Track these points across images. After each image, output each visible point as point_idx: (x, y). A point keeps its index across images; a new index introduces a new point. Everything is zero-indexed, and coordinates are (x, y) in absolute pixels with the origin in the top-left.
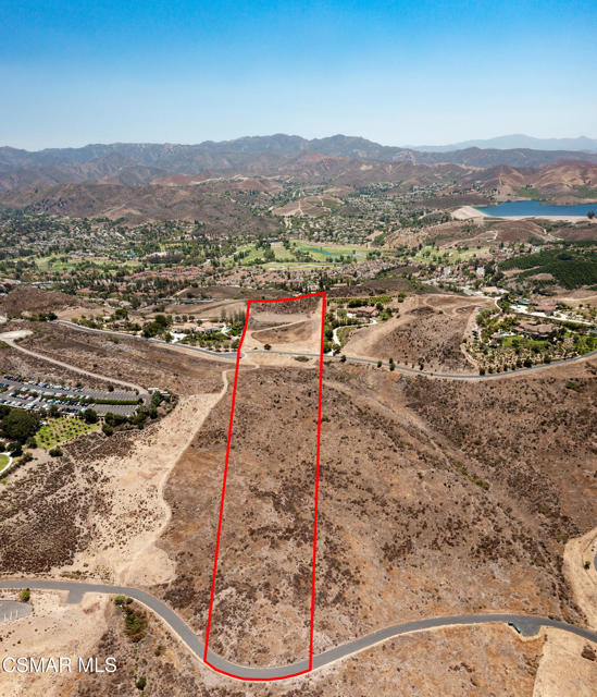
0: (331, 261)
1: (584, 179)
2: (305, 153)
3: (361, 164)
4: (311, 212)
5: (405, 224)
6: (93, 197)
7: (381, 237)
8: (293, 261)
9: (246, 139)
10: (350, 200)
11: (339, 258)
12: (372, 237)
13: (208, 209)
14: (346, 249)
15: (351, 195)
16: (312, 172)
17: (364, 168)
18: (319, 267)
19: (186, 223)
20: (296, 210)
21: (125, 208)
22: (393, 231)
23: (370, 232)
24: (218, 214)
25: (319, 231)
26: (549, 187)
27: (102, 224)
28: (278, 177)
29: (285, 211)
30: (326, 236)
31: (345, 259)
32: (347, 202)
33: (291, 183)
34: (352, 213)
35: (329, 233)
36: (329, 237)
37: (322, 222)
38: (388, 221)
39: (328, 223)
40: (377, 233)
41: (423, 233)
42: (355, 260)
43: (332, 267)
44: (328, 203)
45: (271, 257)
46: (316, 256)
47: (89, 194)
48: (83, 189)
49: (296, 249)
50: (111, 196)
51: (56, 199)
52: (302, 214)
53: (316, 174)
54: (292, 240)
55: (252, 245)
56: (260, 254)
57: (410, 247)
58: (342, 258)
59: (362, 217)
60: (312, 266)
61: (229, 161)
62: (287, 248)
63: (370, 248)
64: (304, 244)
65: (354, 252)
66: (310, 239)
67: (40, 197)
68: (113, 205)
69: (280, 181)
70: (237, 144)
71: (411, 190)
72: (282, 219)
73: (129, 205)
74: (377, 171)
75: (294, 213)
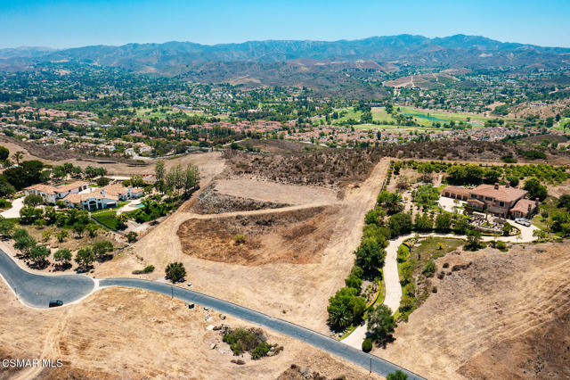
0: (438, 126)
2: (426, 46)
3: (480, 52)
4: (424, 85)
5: (532, 98)
6: (228, 70)
7: (502, 108)
8: (392, 124)
9: (375, 39)
10: (467, 78)
11: (448, 123)
12: (493, 106)
13: (319, 80)
14: (459, 117)
15: (467, 75)
16: (431, 59)
17: (483, 55)
18: (421, 131)
19: (295, 89)
20: (409, 83)
21: (249, 78)
22: (518, 102)
23: (490, 102)
24: (329, 84)
25: (428, 99)
28: (397, 62)
29: (396, 84)
30: (436, 103)
31: (457, 125)
32: (463, 79)
33: (408, 66)
34: (468, 86)
35: (441, 102)
36: (440, 105)
37: (433, 93)
38: (511, 93)
39: (440, 94)
40: (498, 104)
41: (558, 104)
42: (470, 127)
43: (438, 131)
44: (442, 79)
45: (368, 119)
46: (420, 121)
47: (225, 68)
48: (222, 64)
49: (399, 114)
50: (242, 70)
51: (199, 71)
52: (413, 86)
53: (434, 60)
54: (396, 106)
55: (352, 108)
56: (358, 116)
57: (543, 117)
58: (453, 124)
59: (480, 90)
60: (413, 129)
61: (356, 51)
62: (389, 112)
63: (489, 116)
64: (409, 110)
65: (469, 119)
66: (417, 106)
67: (188, 70)
68: (241, 75)
69: (398, 65)
70: (367, 42)
72: (391, 90)
73: (253, 76)
74: (498, 58)
75: (404, 85)
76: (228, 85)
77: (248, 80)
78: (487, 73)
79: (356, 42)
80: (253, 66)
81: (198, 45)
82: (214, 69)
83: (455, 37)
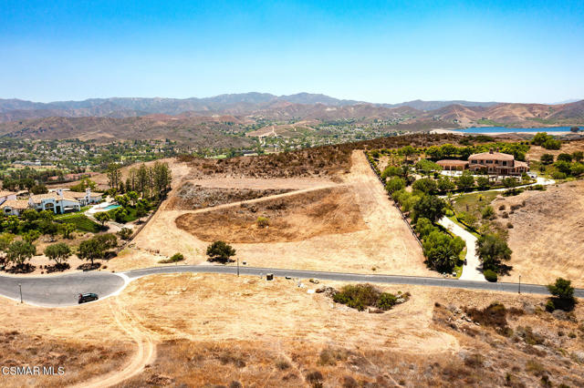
1: (534, 113)
2: (275, 102)
3: (326, 107)
4: (286, 134)
6: (73, 126)
10: (321, 128)
13: (181, 132)
15: (321, 125)
16: (283, 113)
17: (329, 109)
19: (157, 142)
20: (272, 132)
21: (100, 133)
24: (191, 136)
26: (504, 118)
27: (70, 144)
28: (251, 116)
29: (258, 133)
32: (317, 129)
33: (264, 120)
34: (325, 134)
37: (296, 140)
44: (300, 129)
47: (70, 124)
50: (91, 125)
51: (36, 128)
52: (276, 135)
53: (286, 114)
54: (267, 152)
55: (224, 156)
59: (336, 137)
61: (209, 108)
68: (89, 131)
69: (253, 118)
70: (218, 99)
71: (376, 121)
72: (257, 139)
73: (105, 131)
74: (342, 111)
75: (267, 135)
76: (77, 140)
77: (99, 135)
78: (337, 124)
79: (207, 99)
80: (103, 122)
81: (29, 102)
82: (55, 125)
83: (299, 95)
